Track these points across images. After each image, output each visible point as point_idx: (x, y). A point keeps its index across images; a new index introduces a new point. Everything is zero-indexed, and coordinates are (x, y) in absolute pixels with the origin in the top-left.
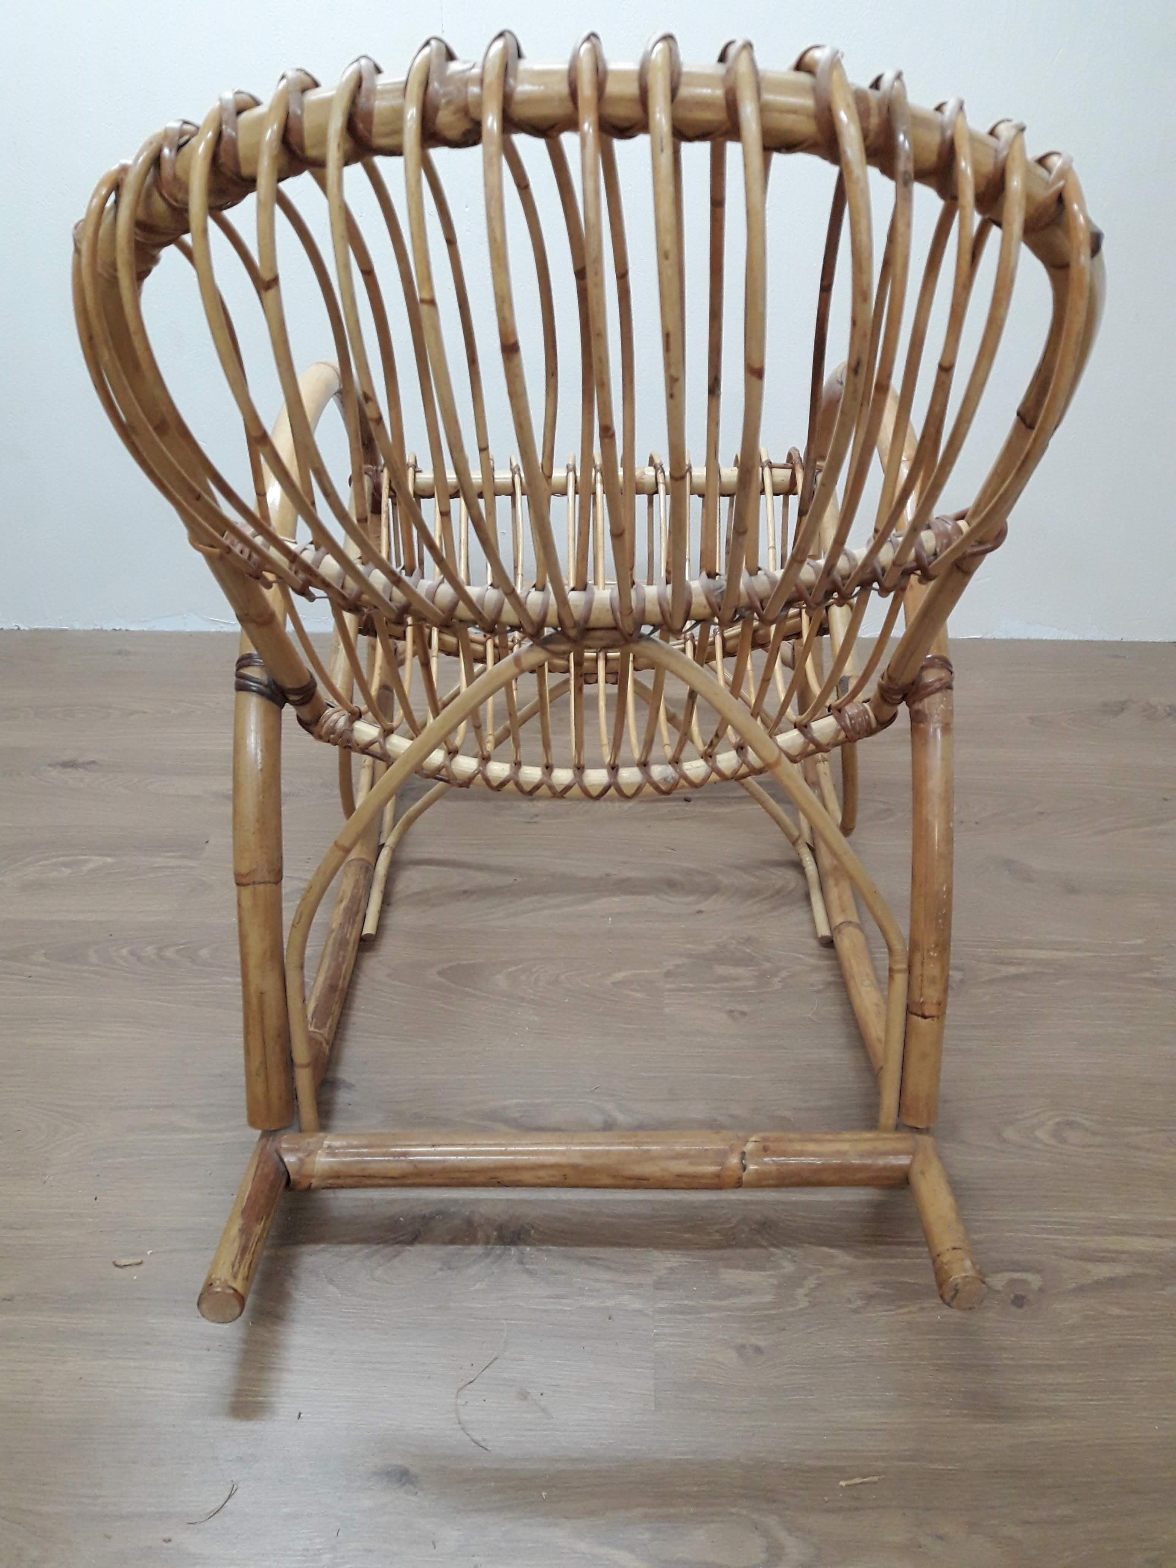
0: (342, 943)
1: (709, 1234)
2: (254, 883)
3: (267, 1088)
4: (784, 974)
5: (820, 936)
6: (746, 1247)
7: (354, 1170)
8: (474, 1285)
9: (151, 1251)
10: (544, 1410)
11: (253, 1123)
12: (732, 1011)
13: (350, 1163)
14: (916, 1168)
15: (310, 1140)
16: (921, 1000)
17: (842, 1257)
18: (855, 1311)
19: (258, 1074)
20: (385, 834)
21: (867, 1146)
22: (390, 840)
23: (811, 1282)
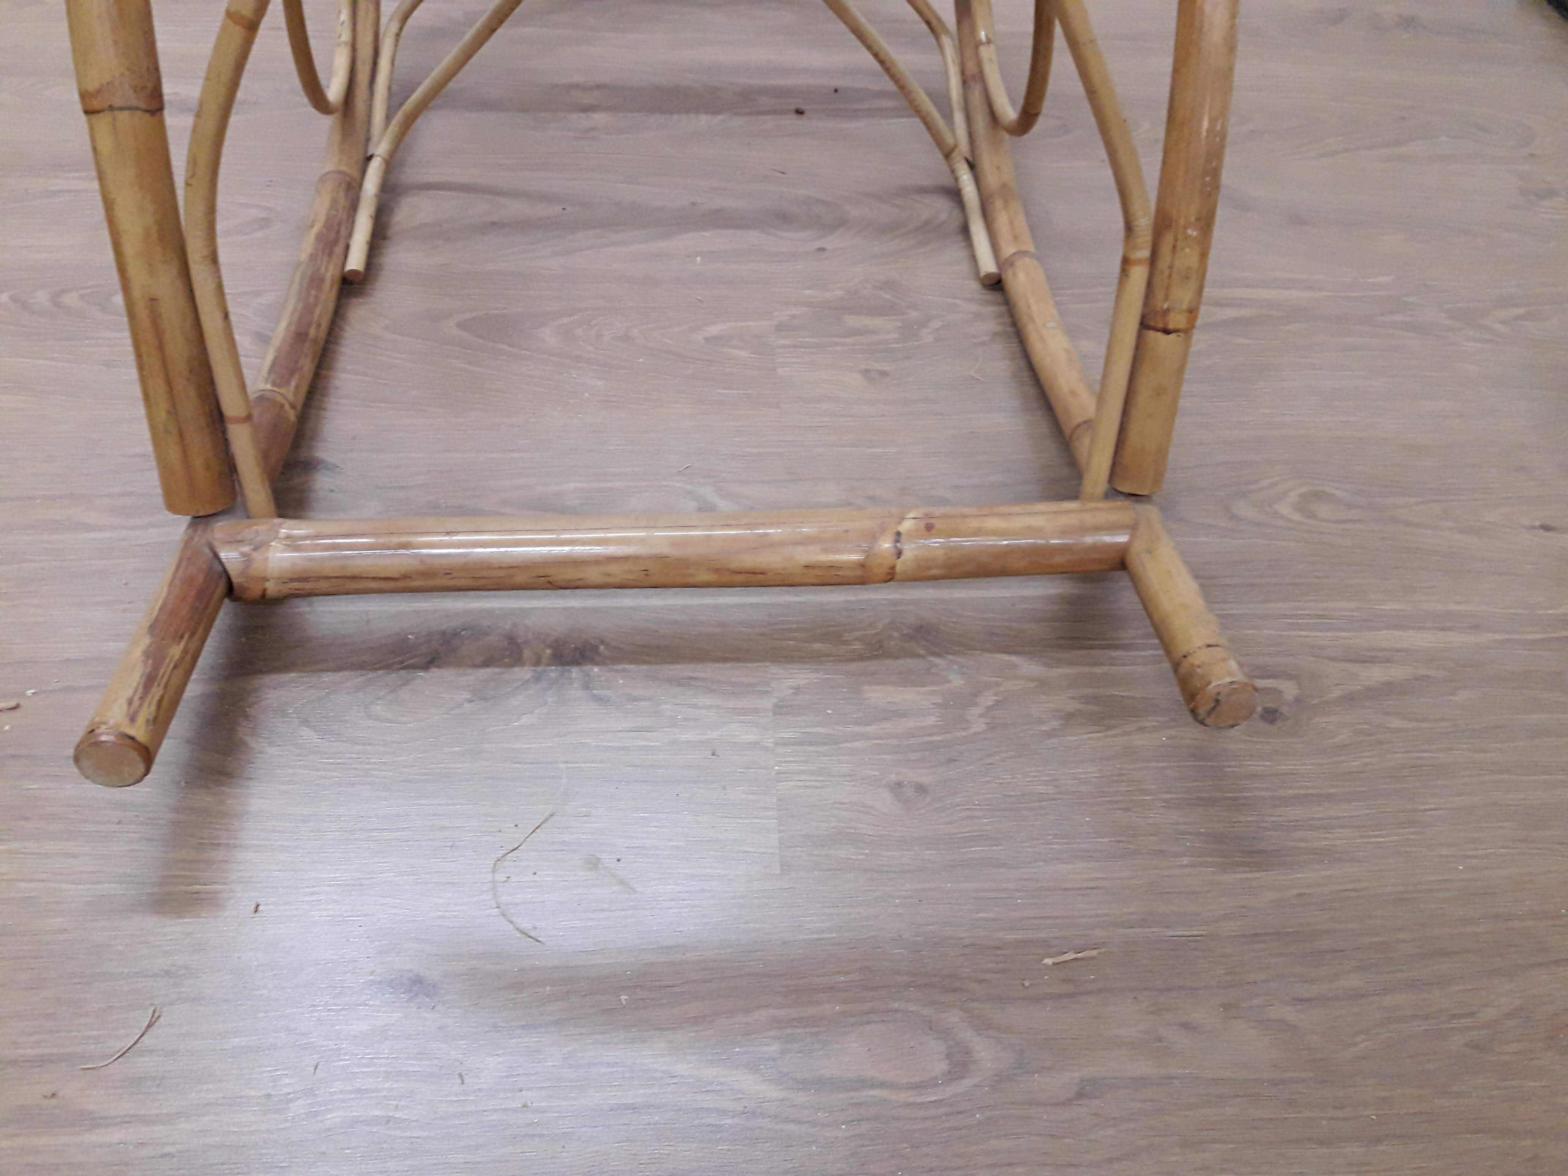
0: (315, 281)
1: (846, 643)
2: (111, 108)
3: (184, 451)
4: (937, 324)
5: (982, 274)
6: (896, 658)
7: (329, 569)
8: (518, 719)
9: (32, 691)
10: (622, 882)
11: (172, 506)
12: (867, 371)
13: (323, 559)
14: (1138, 546)
15: (260, 528)
16: (1166, 306)
17: (1029, 667)
18: (1050, 734)
19: (167, 431)
20: (375, 139)
21: (1072, 520)
22: (381, 148)
23: (988, 699)
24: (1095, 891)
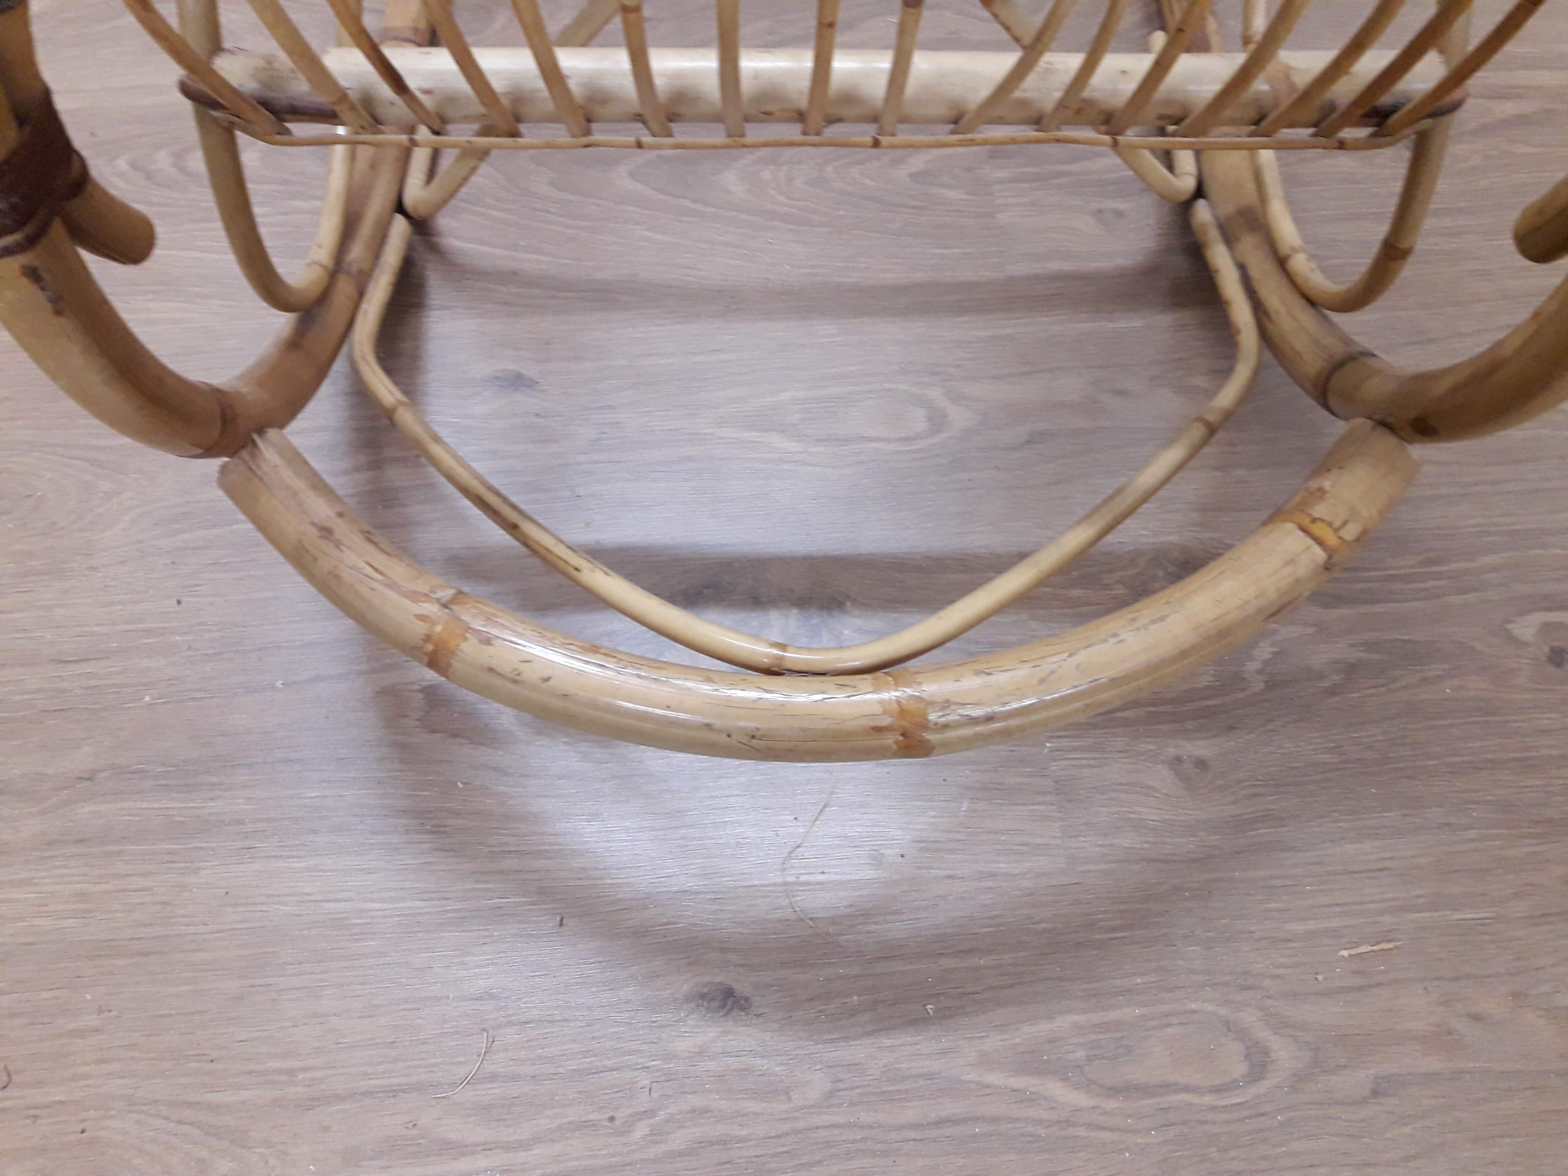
23: (1265, 651)
24: (1384, 873)
